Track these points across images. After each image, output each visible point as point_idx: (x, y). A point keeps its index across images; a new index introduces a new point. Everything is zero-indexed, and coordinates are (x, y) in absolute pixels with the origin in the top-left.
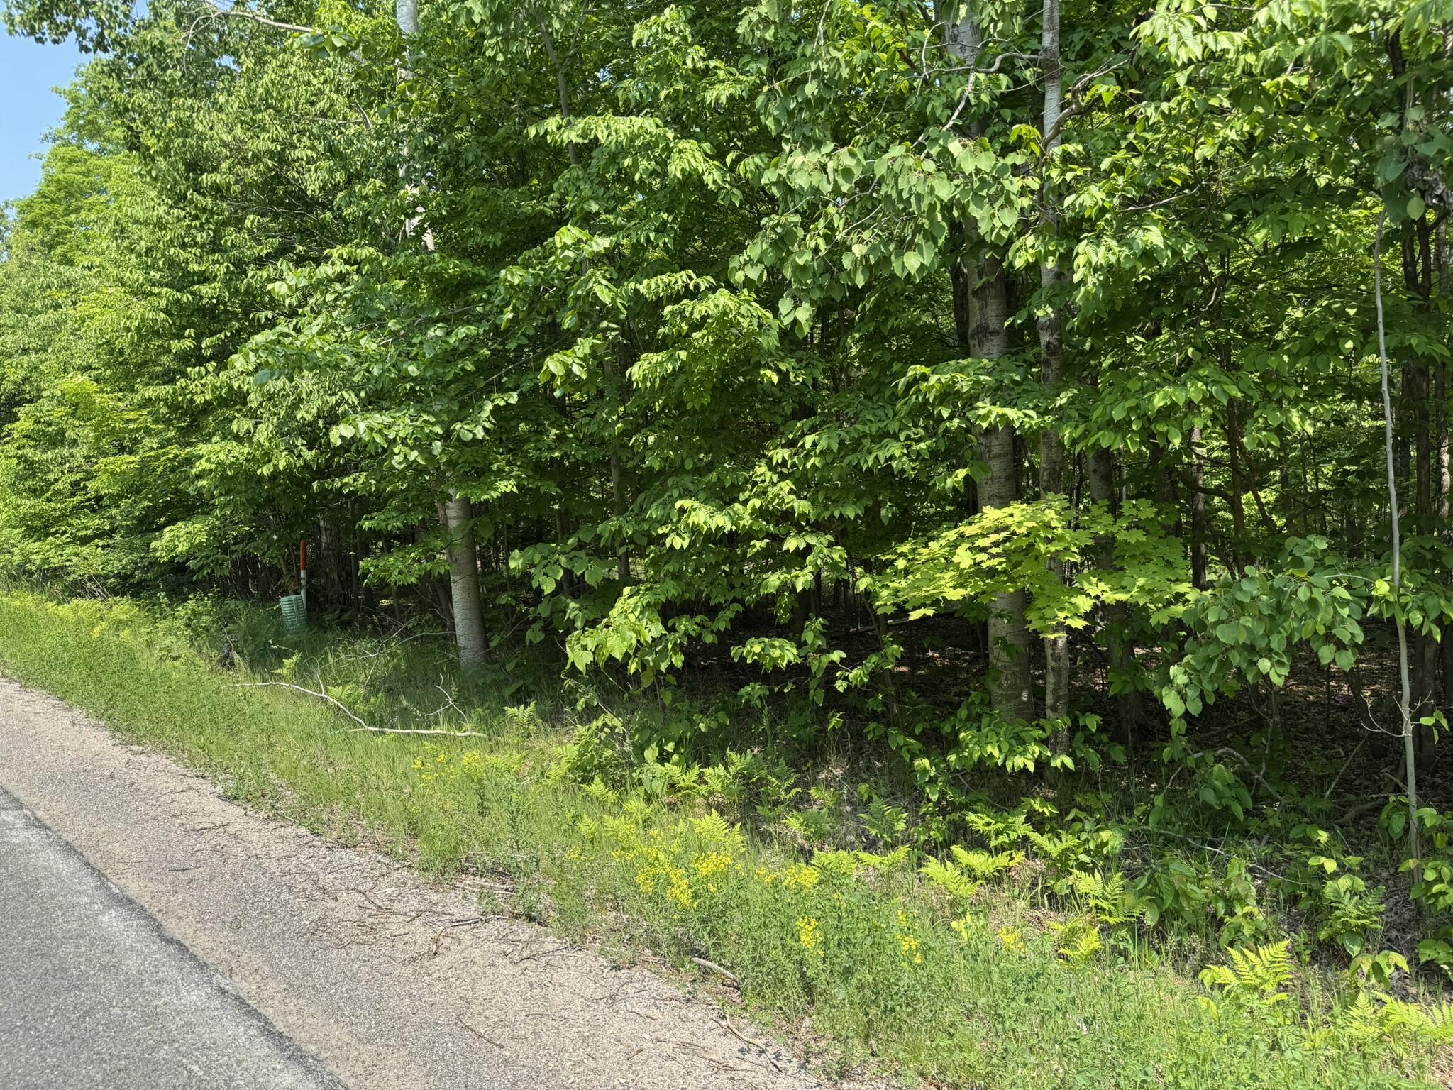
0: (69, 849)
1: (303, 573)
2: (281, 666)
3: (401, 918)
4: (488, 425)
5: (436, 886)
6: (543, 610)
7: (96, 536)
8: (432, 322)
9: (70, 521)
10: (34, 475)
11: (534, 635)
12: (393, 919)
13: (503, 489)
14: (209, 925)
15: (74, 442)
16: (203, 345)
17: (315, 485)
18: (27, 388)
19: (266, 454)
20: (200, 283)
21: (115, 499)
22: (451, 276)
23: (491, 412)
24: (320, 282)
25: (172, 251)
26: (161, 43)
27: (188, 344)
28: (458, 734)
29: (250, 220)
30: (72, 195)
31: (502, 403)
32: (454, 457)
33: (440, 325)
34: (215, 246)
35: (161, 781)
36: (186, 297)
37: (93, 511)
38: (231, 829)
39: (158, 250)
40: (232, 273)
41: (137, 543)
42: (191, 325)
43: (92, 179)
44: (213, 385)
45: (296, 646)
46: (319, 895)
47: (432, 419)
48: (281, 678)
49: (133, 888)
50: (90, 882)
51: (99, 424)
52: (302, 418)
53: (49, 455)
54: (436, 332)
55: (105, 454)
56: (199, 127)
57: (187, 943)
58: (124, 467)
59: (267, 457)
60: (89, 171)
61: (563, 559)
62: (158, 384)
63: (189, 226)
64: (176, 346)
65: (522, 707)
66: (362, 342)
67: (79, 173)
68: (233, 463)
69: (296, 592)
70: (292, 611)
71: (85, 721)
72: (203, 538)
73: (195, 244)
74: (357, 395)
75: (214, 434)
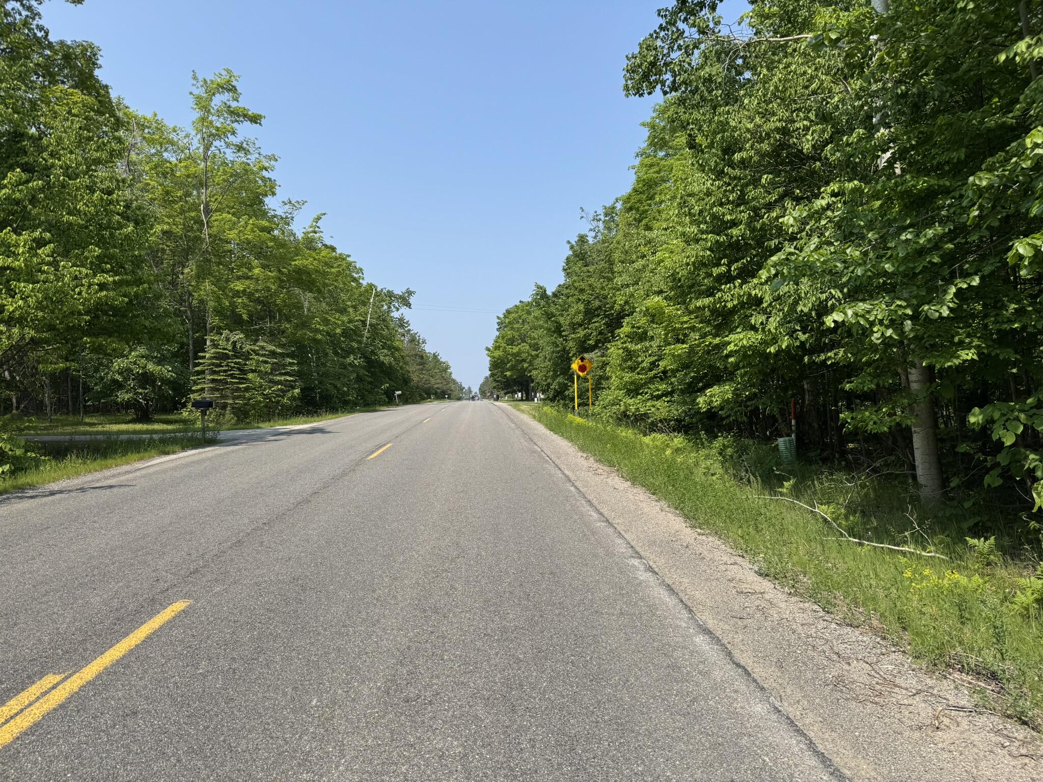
0: (669, 588)
1: (793, 422)
2: (782, 486)
3: (904, 692)
4: (951, 305)
5: (930, 672)
6: (1002, 459)
7: (663, 395)
8: (904, 229)
9: (650, 386)
10: (631, 359)
11: (992, 480)
12: (897, 690)
13: (965, 357)
14: (762, 661)
15: (652, 338)
16: (732, 269)
17: (806, 359)
18: (627, 307)
19: (774, 338)
20: (731, 228)
21: (674, 372)
22: (920, 190)
23: (955, 294)
24: (817, 212)
25: (715, 209)
26: (710, 75)
27: (723, 269)
28: (923, 553)
29: (765, 178)
30: (650, 187)
31: (965, 286)
32: (920, 333)
33: (911, 230)
34: (742, 201)
35: (717, 555)
36: (722, 238)
37: (662, 379)
38: (767, 596)
39: (706, 210)
40: (752, 217)
41: (688, 400)
42: (725, 256)
43: (662, 174)
44: (739, 294)
45: (792, 473)
46: (835, 657)
47: (904, 304)
48: (782, 494)
49: (711, 624)
50: (685, 614)
51: (667, 326)
52: (802, 311)
53: (639, 346)
54: (906, 236)
55: (669, 344)
56: (733, 124)
57: (749, 669)
58: (680, 351)
59: (775, 340)
60: (660, 170)
61: (1022, 416)
62: (704, 297)
63: (726, 191)
64: (716, 271)
65: (982, 539)
66: (848, 251)
67: (655, 172)
68: (751, 346)
69: (789, 435)
70: (787, 448)
71: (667, 509)
72: (730, 396)
73: (729, 202)
74: (841, 292)
75: (737, 327)
